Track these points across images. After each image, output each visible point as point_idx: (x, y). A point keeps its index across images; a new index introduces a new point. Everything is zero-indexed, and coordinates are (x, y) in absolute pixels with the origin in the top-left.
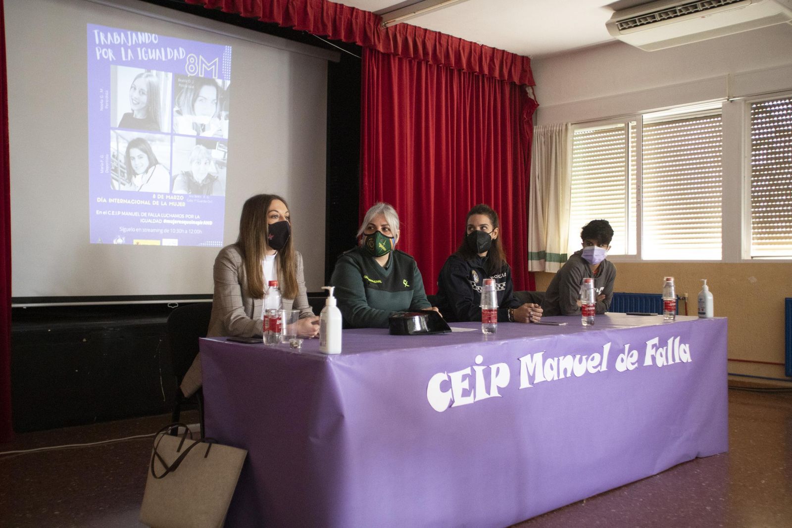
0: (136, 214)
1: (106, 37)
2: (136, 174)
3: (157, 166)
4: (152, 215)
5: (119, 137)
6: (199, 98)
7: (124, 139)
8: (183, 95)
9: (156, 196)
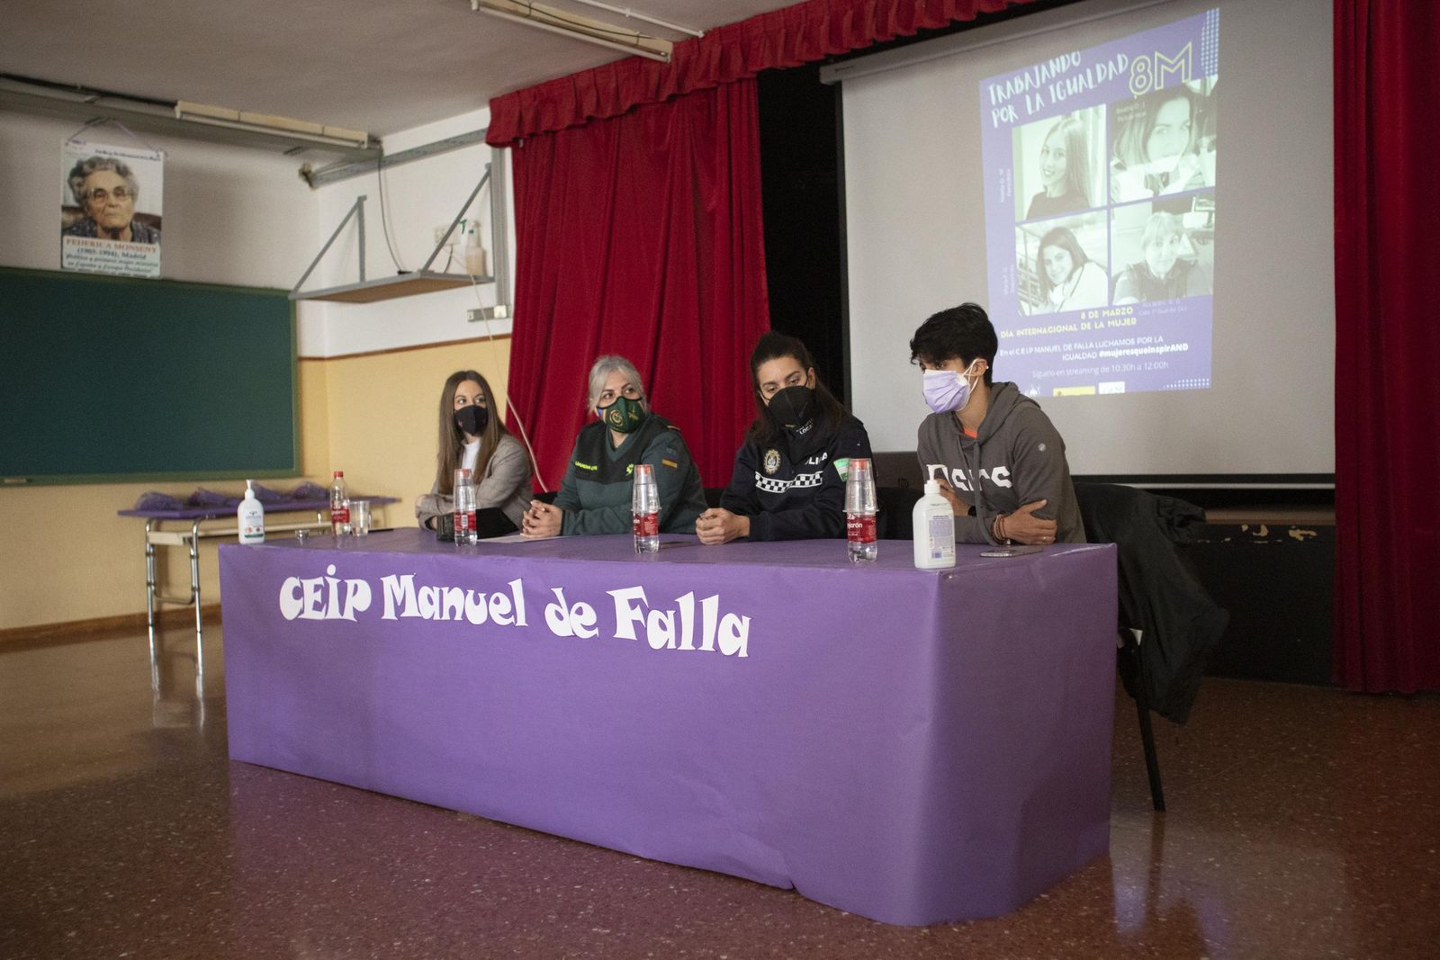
0: (1056, 348)
1: (1005, 91)
2: (1052, 286)
3: (1085, 265)
4: (1080, 346)
5: (1027, 234)
6: (1157, 129)
7: (1033, 235)
8: (1127, 133)
9: (1087, 316)
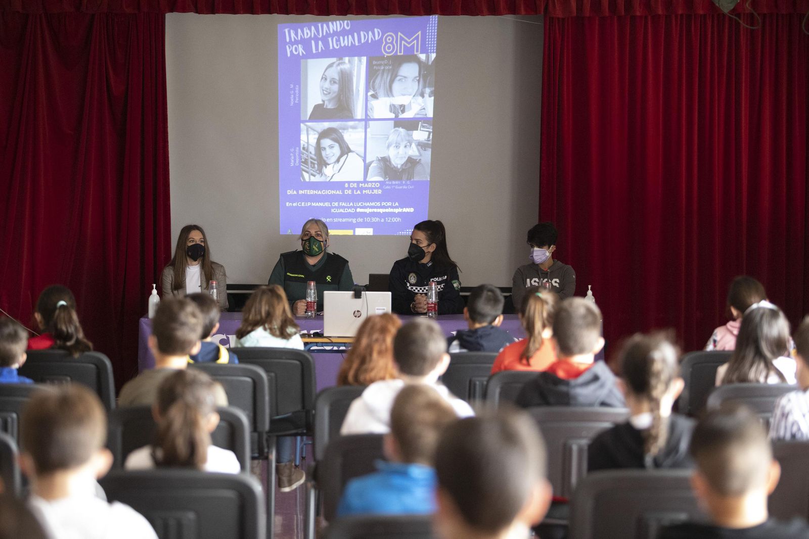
0: (327, 204)
1: (296, 34)
2: (326, 164)
3: (349, 154)
4: (344, 204)
5: (309, 129)
6: (398, 78)
7: (314, 130)
8: (379, 78)
9: (349, 185)
